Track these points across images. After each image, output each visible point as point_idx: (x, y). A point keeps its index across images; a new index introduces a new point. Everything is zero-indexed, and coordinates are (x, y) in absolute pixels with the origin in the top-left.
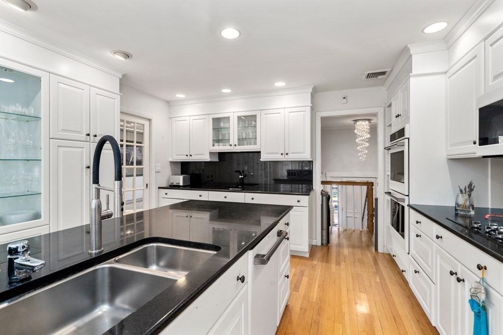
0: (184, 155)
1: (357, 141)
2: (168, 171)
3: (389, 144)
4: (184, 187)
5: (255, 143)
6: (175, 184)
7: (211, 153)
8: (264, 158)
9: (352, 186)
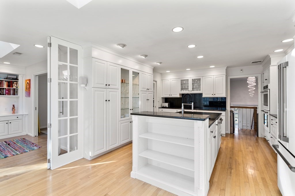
0: (168, 95)
1: (248, 87)
2: (161, 101)
3: (263, 90)
4: (168, 108)
5: (200, 90)
6: (165, 106)
7: (180, 94)
8: (204, 96)
9: (245, 109)
